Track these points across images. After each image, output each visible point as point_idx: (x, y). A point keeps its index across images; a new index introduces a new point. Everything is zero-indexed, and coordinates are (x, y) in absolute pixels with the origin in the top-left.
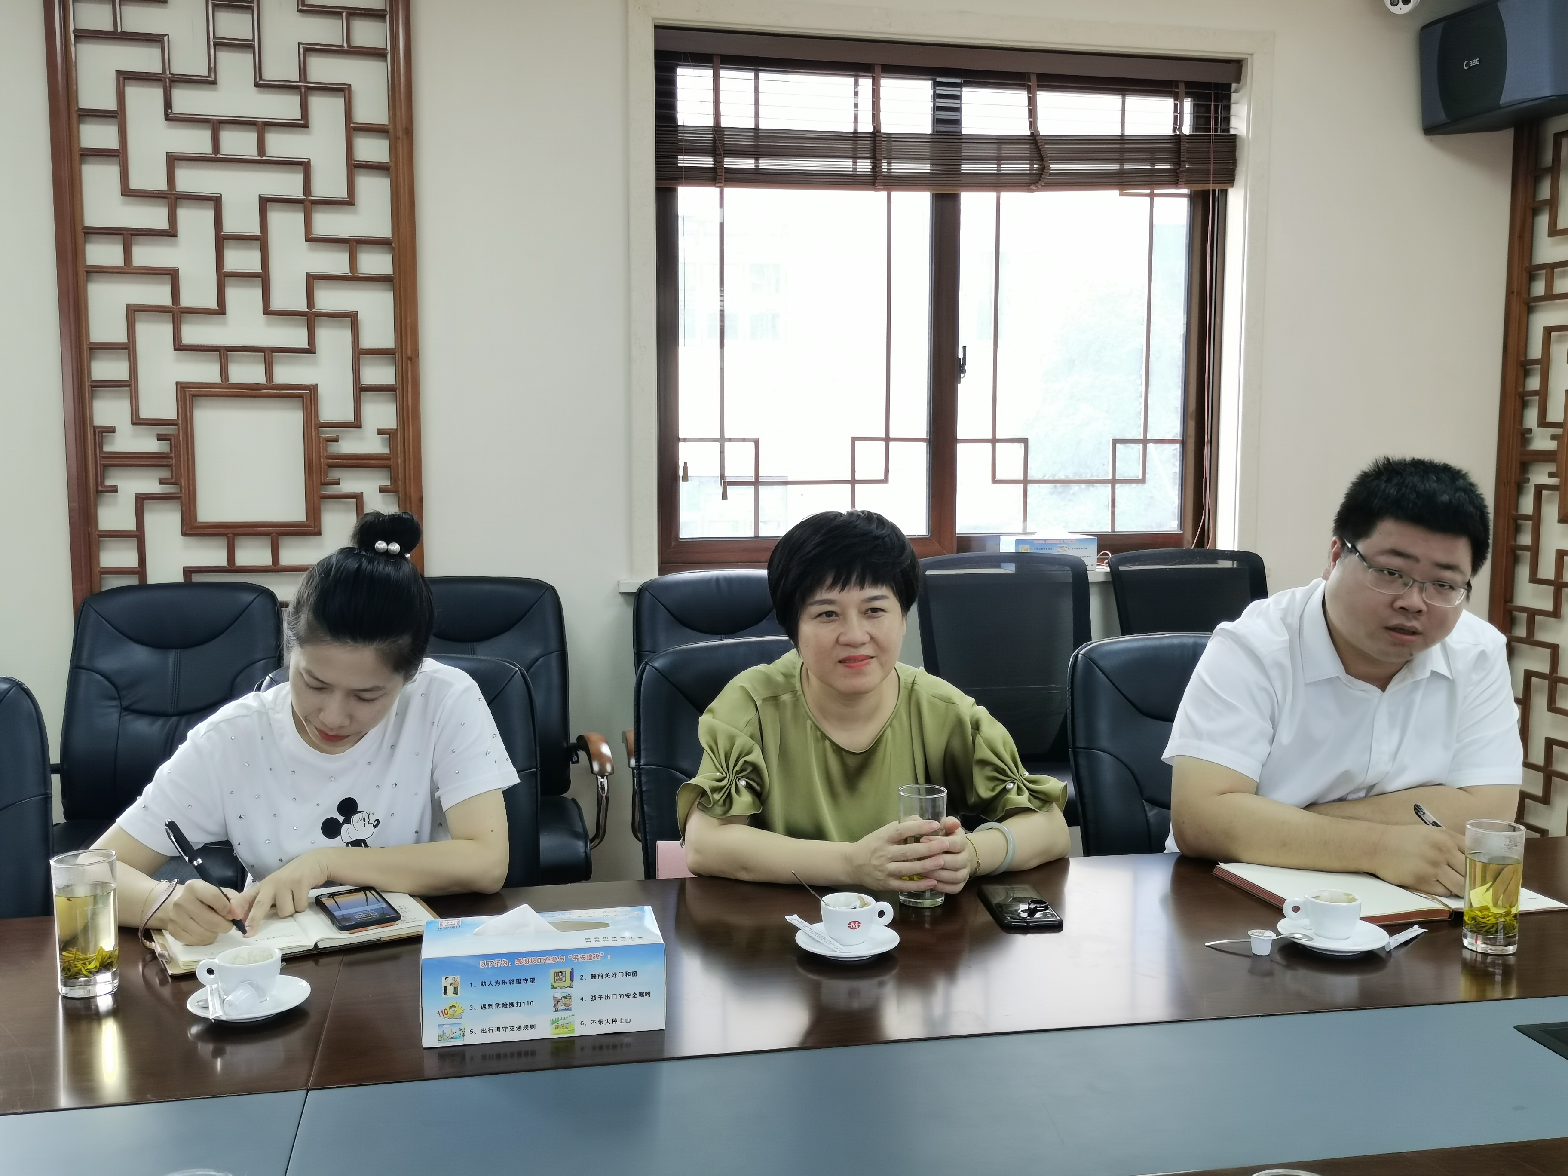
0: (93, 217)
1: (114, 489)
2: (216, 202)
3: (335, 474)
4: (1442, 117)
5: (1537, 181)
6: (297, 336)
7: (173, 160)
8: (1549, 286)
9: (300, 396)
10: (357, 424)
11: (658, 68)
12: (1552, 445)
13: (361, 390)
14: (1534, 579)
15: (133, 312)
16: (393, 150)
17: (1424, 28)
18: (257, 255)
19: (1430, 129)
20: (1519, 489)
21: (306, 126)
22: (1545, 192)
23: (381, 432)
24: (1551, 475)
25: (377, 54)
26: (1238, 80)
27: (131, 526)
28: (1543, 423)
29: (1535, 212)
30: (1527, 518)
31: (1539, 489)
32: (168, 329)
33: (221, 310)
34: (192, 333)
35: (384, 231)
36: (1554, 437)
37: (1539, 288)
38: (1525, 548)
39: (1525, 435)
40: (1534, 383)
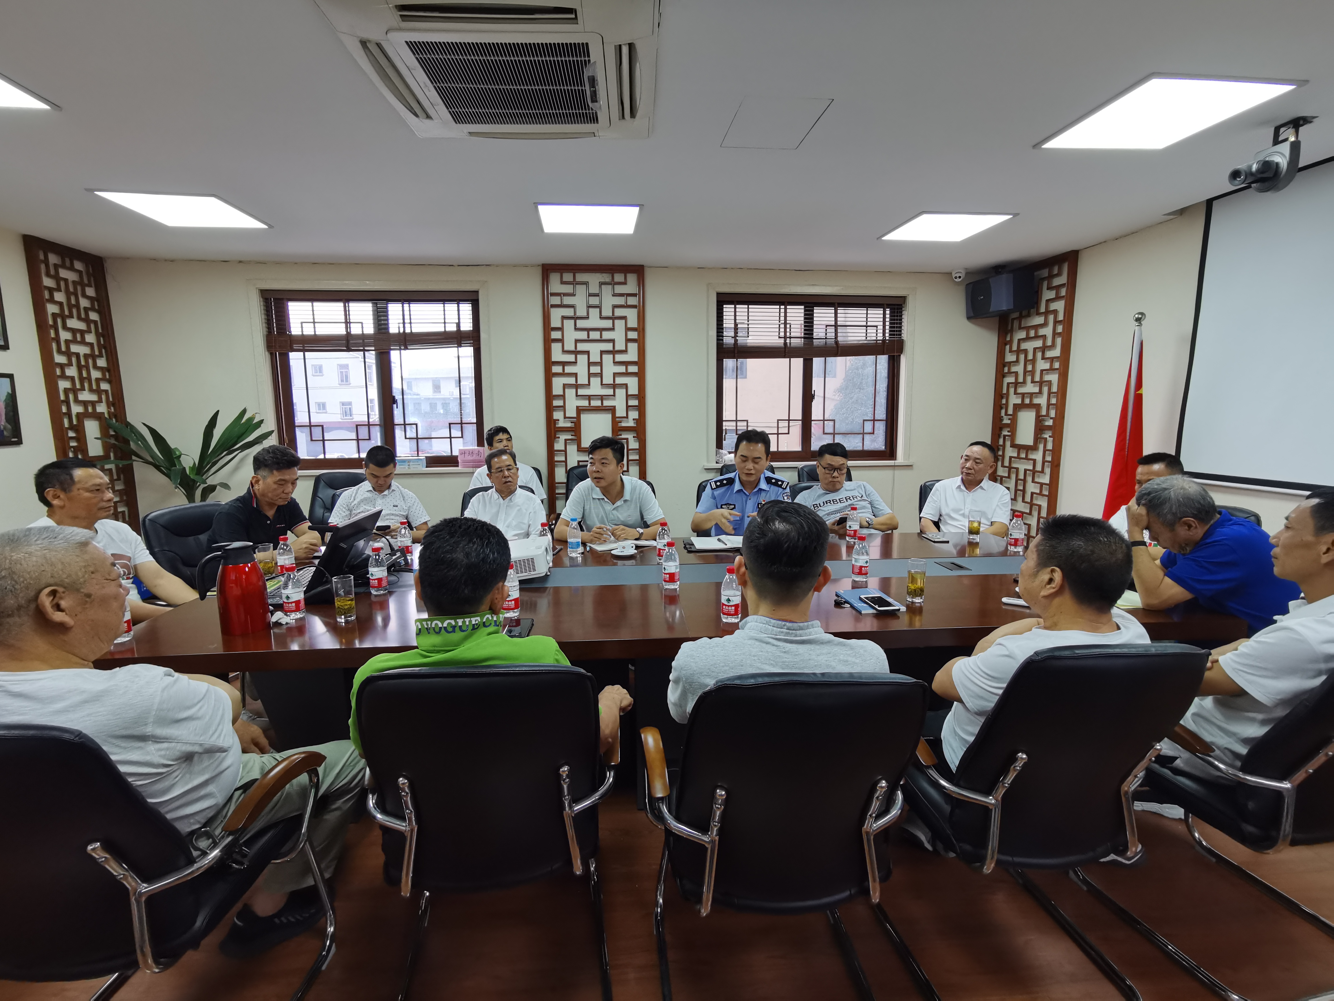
0: (554, 359)
1: (559, 438)
2: (588, 353)
3: (619, 433)
4: (972, 315)
5: (1006, 334)
6: (610, 392)
7: (577, 341)
8: (1009, 369)
9: (611, 409)
10: (627, 417)
11: (718, 305)
12: (1009, 422)
13: (628, 407)
14: (1003, 466)
15: (565, 386)
16: (639, 335)
17: (967, 285)
18: (599, 368)
19: (969, 318)
20: (999, 437)
21: (614, 329)
22: (1008, 339)
23: (634, 420)
24: (1008, 432)
25: (634, 307)
26: (904, 303)
27: (563, 449)
28: (1006, 414)
29: (1006, 344)
30: (1001, 446)
31: (1005, 436)
32: (574, 390)
33: (589, 384)
34: (581, 392)
35: (635, 359)
36: (1009, 419)
37: (1006, 370)
38: (1000, 456)
39: (1001, 419)
40: (1004, 401)
